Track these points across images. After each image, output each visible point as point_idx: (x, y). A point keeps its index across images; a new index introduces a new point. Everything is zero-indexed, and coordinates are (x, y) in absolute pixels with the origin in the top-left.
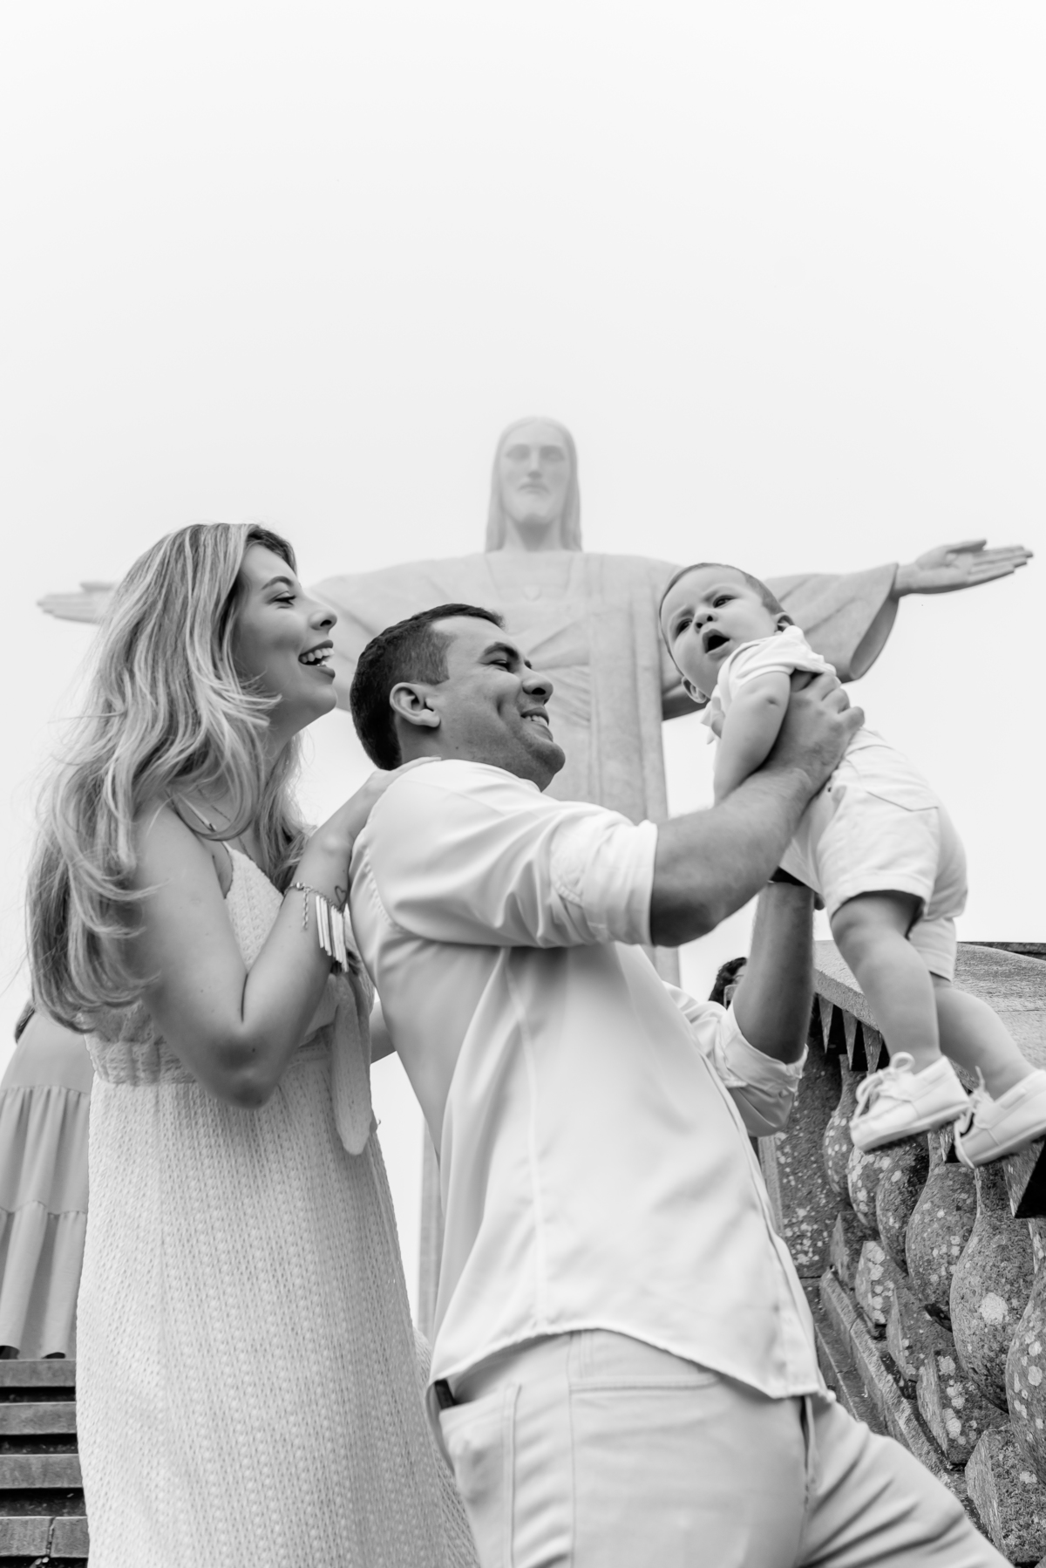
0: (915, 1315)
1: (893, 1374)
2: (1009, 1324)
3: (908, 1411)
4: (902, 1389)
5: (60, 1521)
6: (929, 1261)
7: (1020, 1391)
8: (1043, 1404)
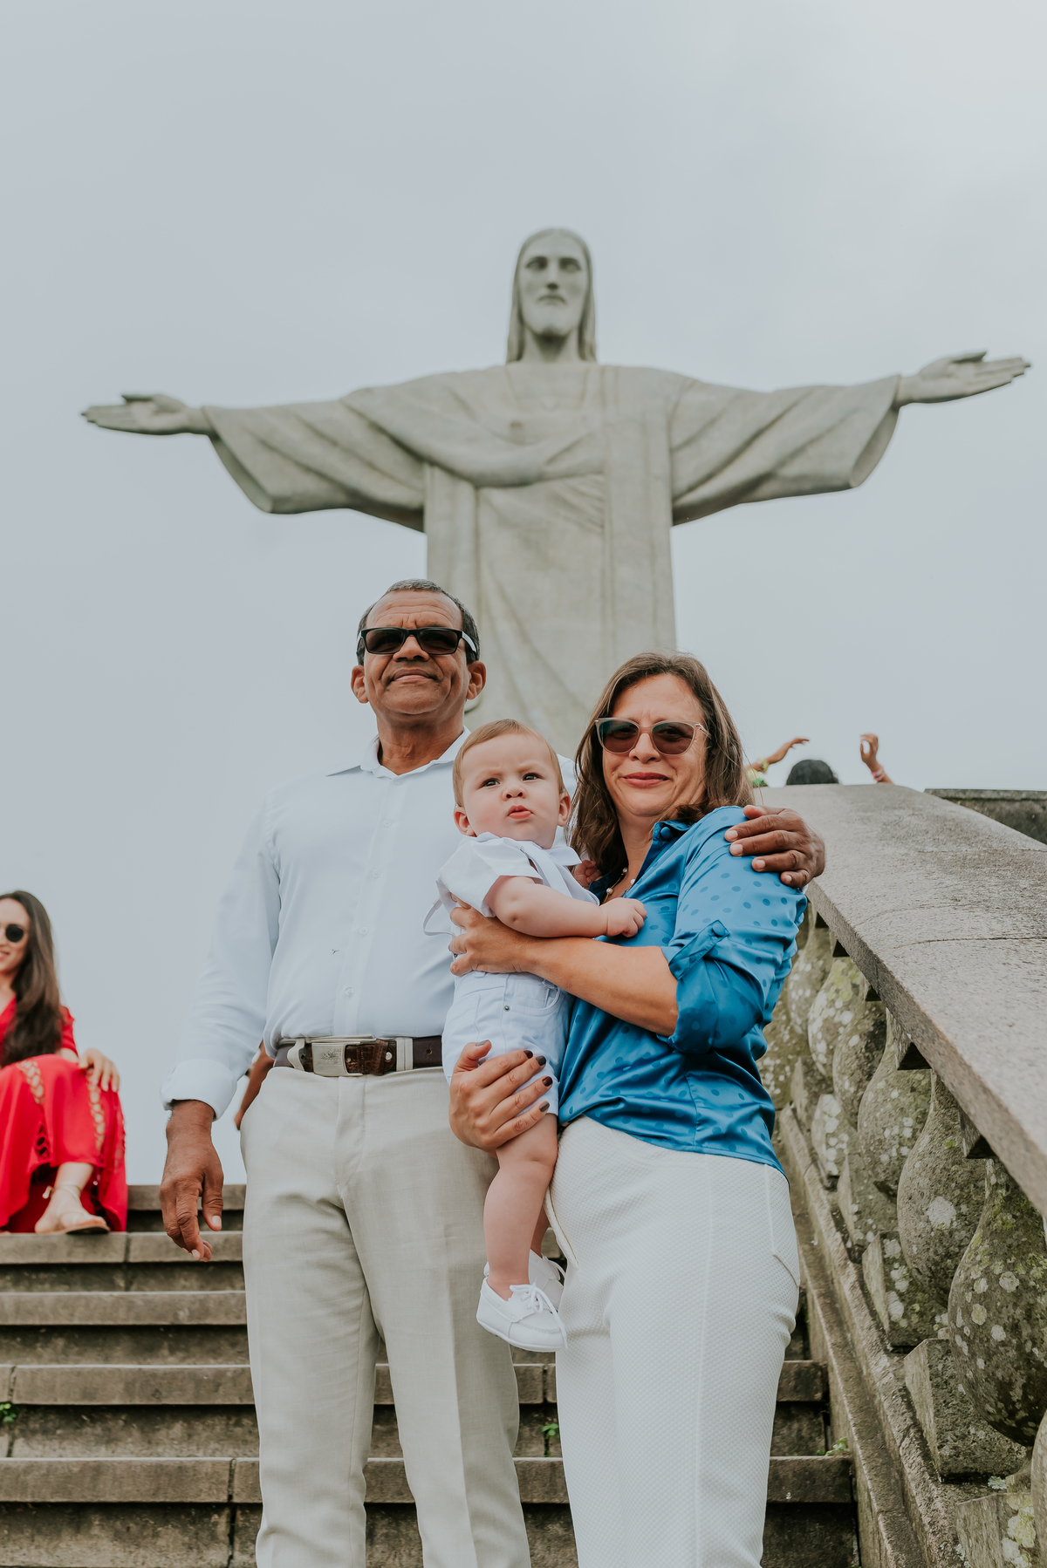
0: (865, 1181)
1: (842, 1233)
2: (957, 1230)
3: (853, 1277)
4: (849, 1251)
7: (963, 1327)
8: (986, 1345)
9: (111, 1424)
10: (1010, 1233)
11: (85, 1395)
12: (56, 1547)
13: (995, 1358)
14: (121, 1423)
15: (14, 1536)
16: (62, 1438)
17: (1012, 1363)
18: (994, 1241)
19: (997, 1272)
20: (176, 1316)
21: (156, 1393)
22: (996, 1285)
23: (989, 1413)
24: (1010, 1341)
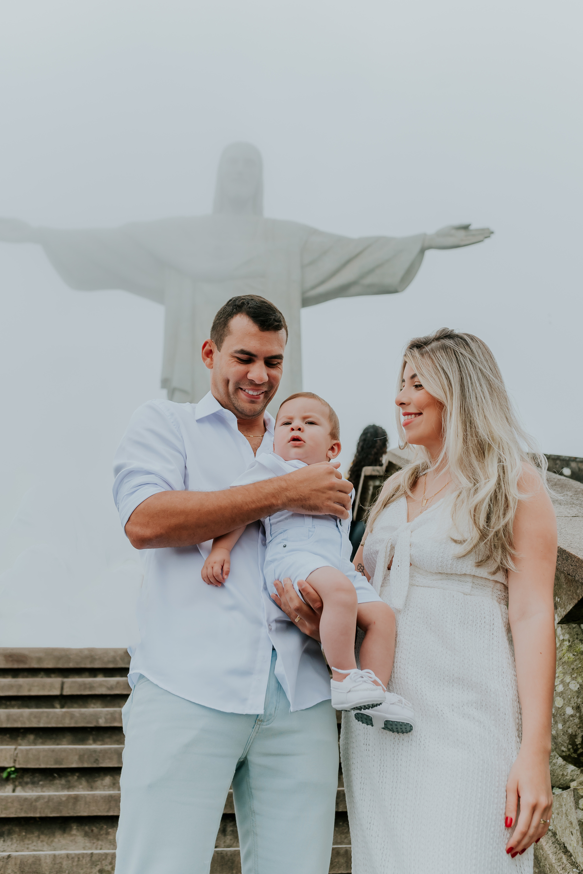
5: (20, 749)
8: (563, 717)
9: (70, 778)
10: (572, 663)
11: (56, 762)
12: (52, 841)
13: (568, 723)
14: (76, 777)
15: (28, 836)
16: (43, 786)
17: (577, 725)
18: (565, 667)
19: (568, 681)
20: (97, 722)
21: (96, 760)
22: (568, 688)
23: (563, 751)
24: (575, 714)
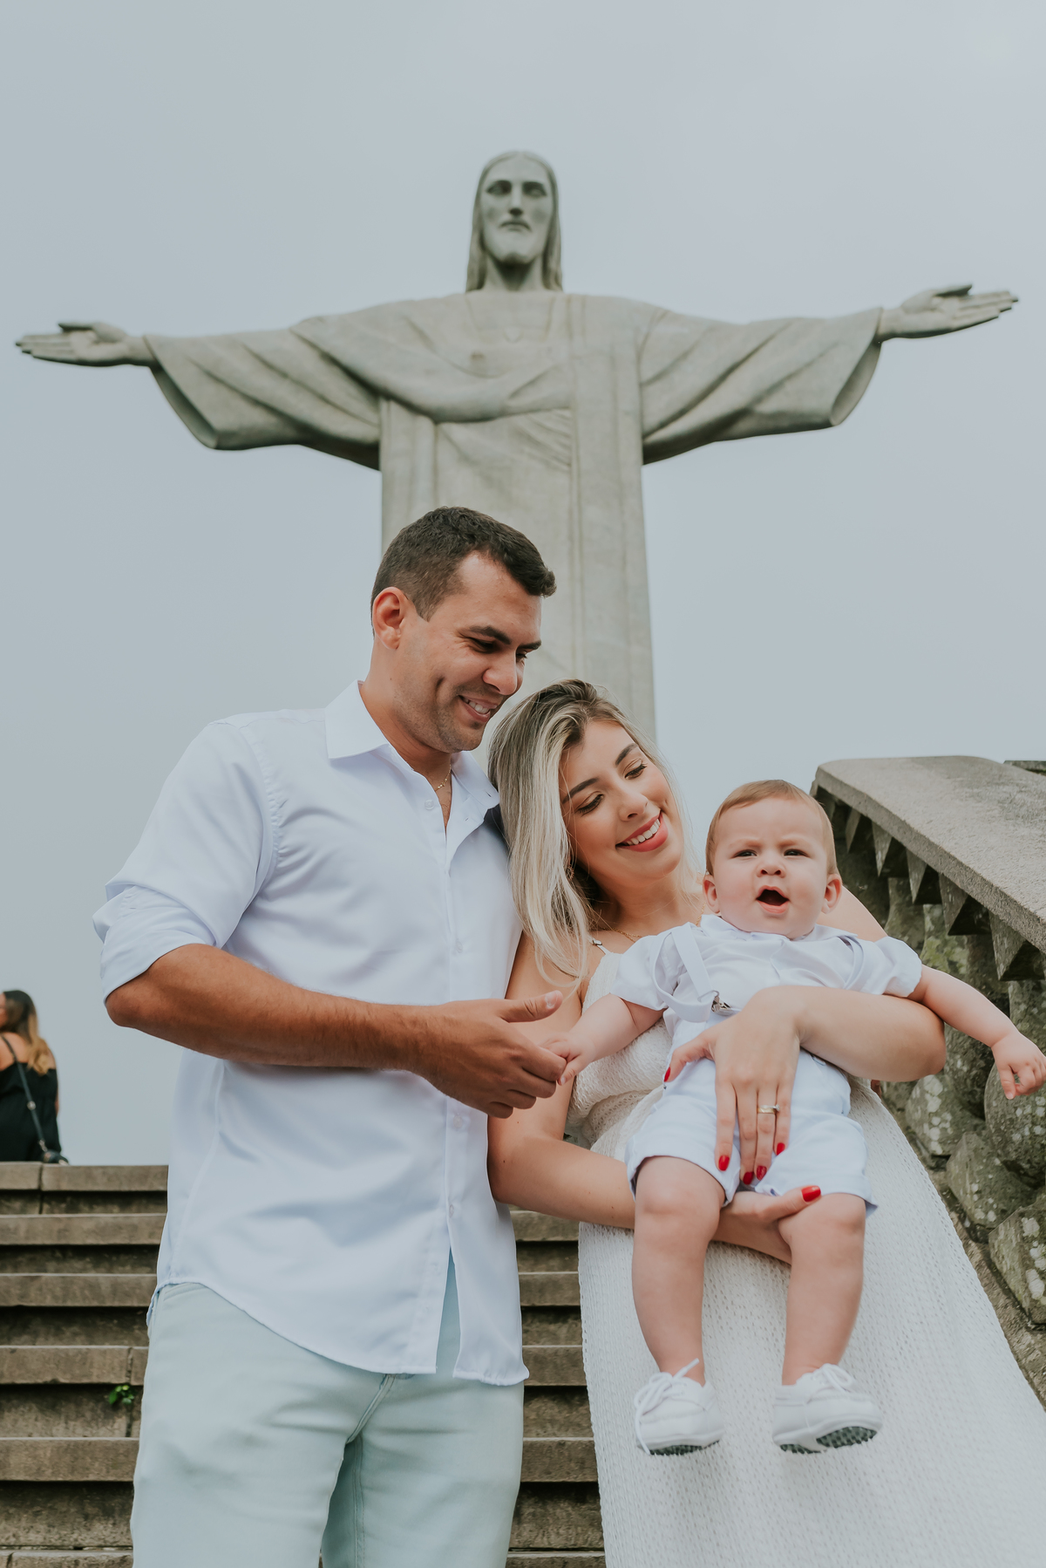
0: (984, 1161)
3: (978, 1256)
4: (968, 1230)
5: (137, 1351)
6: (1012, 1120)
